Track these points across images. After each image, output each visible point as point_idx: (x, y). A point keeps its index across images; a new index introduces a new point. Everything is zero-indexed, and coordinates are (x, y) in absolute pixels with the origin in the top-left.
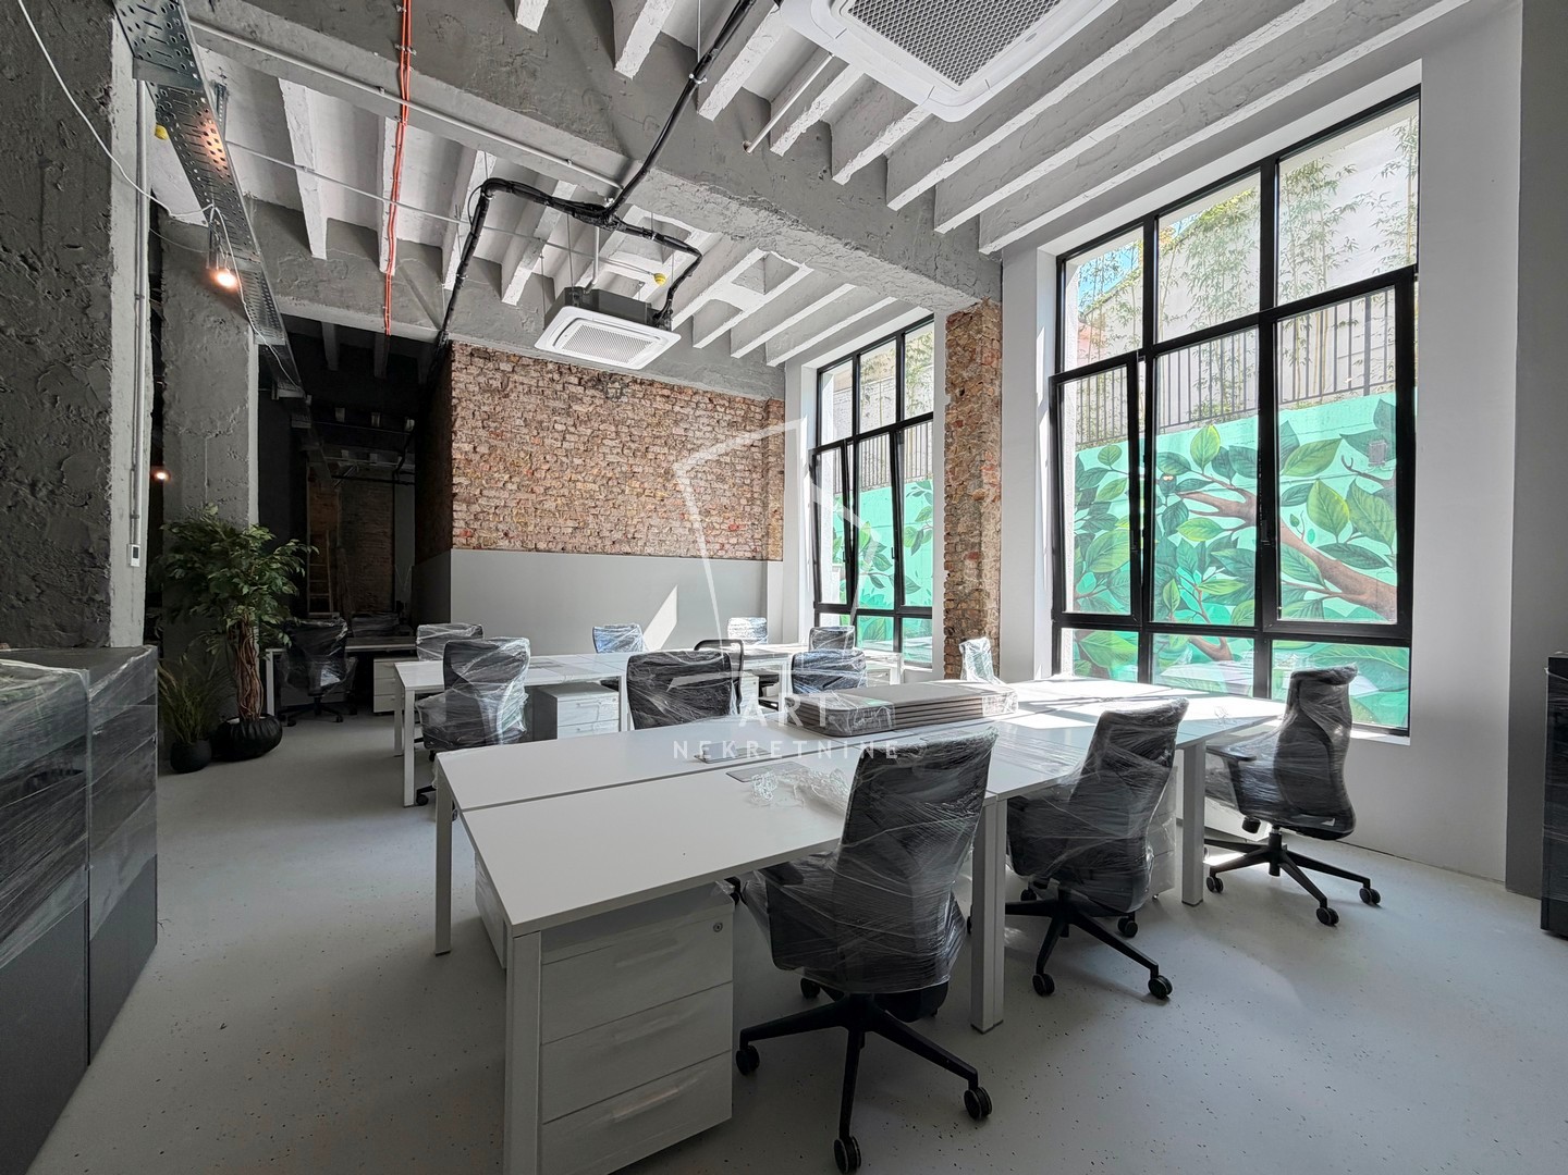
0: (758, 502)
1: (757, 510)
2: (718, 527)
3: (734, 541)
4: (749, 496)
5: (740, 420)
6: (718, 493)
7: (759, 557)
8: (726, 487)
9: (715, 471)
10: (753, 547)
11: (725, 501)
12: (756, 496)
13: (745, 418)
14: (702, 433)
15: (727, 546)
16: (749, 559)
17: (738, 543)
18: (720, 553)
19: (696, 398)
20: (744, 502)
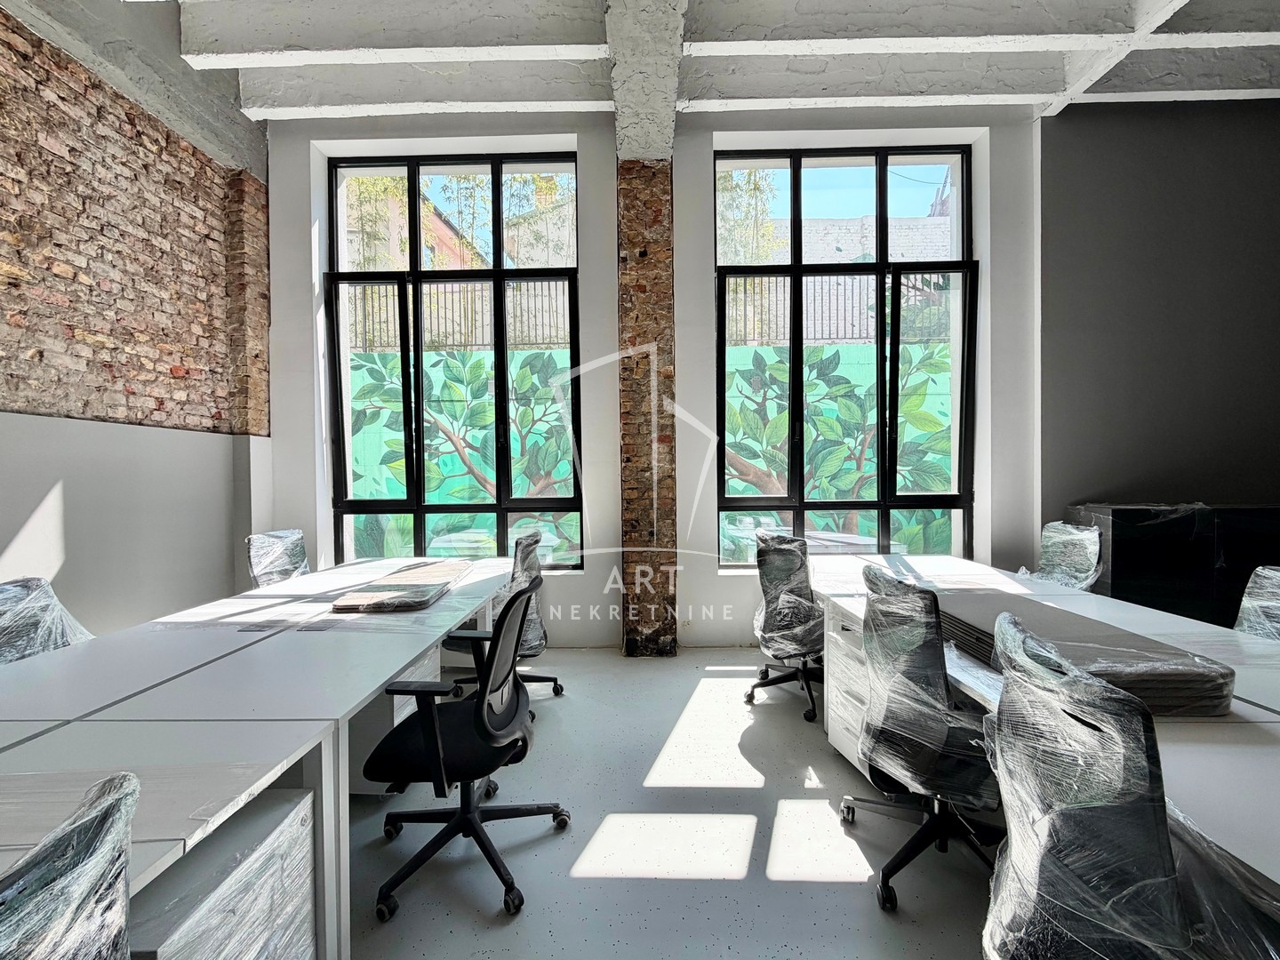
0: (222, 336)
1: (220, 348)
2: (150, 366)
3: (181, 395)
4: (205, 321)
5: (187, 182)
6: (149, 302)
7: (225, 426)
8: (165, 295)
9: (142, 258)
10: (214, 411)
11: (163, 320)
12: (217, 324)
13: (195, 182)
14: (110, 176)
15: (169, 405)
16: (208, 430)
17: (188, 402)
18: (157, 416)
19: (96, 98)
20: (197, 330)
